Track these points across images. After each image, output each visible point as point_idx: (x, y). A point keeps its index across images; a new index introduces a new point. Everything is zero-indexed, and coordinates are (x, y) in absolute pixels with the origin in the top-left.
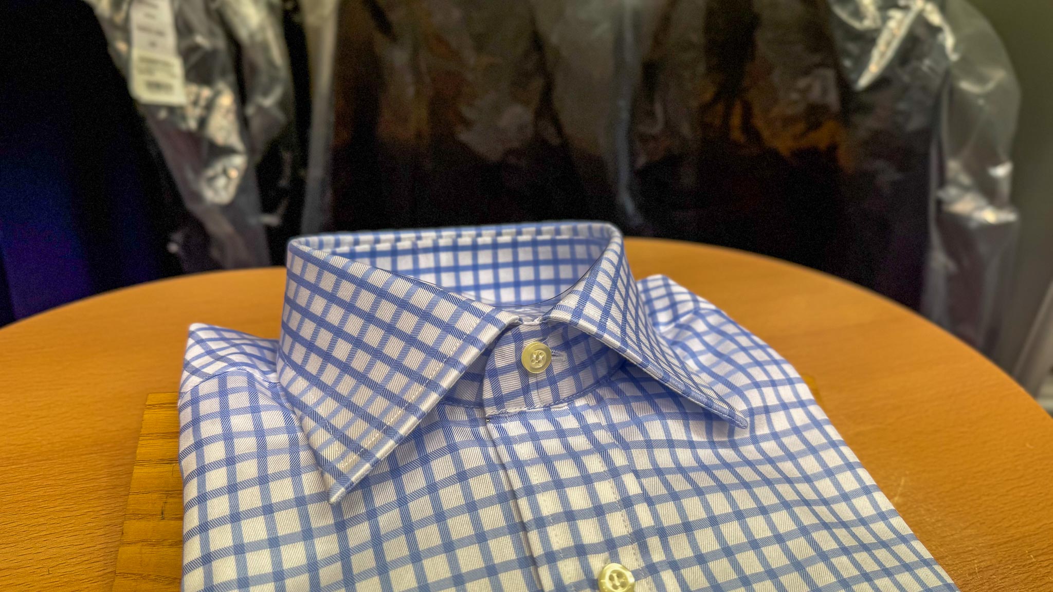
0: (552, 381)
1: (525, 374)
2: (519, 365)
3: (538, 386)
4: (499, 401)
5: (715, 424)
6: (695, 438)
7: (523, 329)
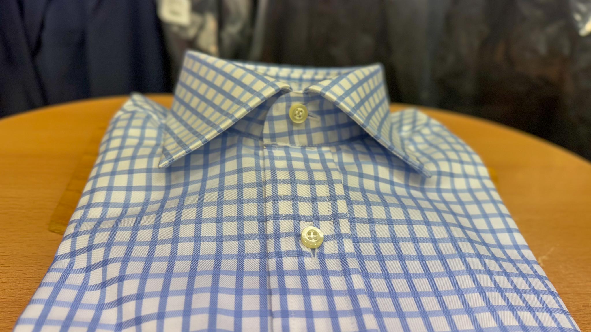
0: (309, 132)
1: (291, 123)
2: (287, 117)
3: (299, 132)
4: (273, 136)
5: (412, 175)
6: (396, 180)
7: (292, 94)
